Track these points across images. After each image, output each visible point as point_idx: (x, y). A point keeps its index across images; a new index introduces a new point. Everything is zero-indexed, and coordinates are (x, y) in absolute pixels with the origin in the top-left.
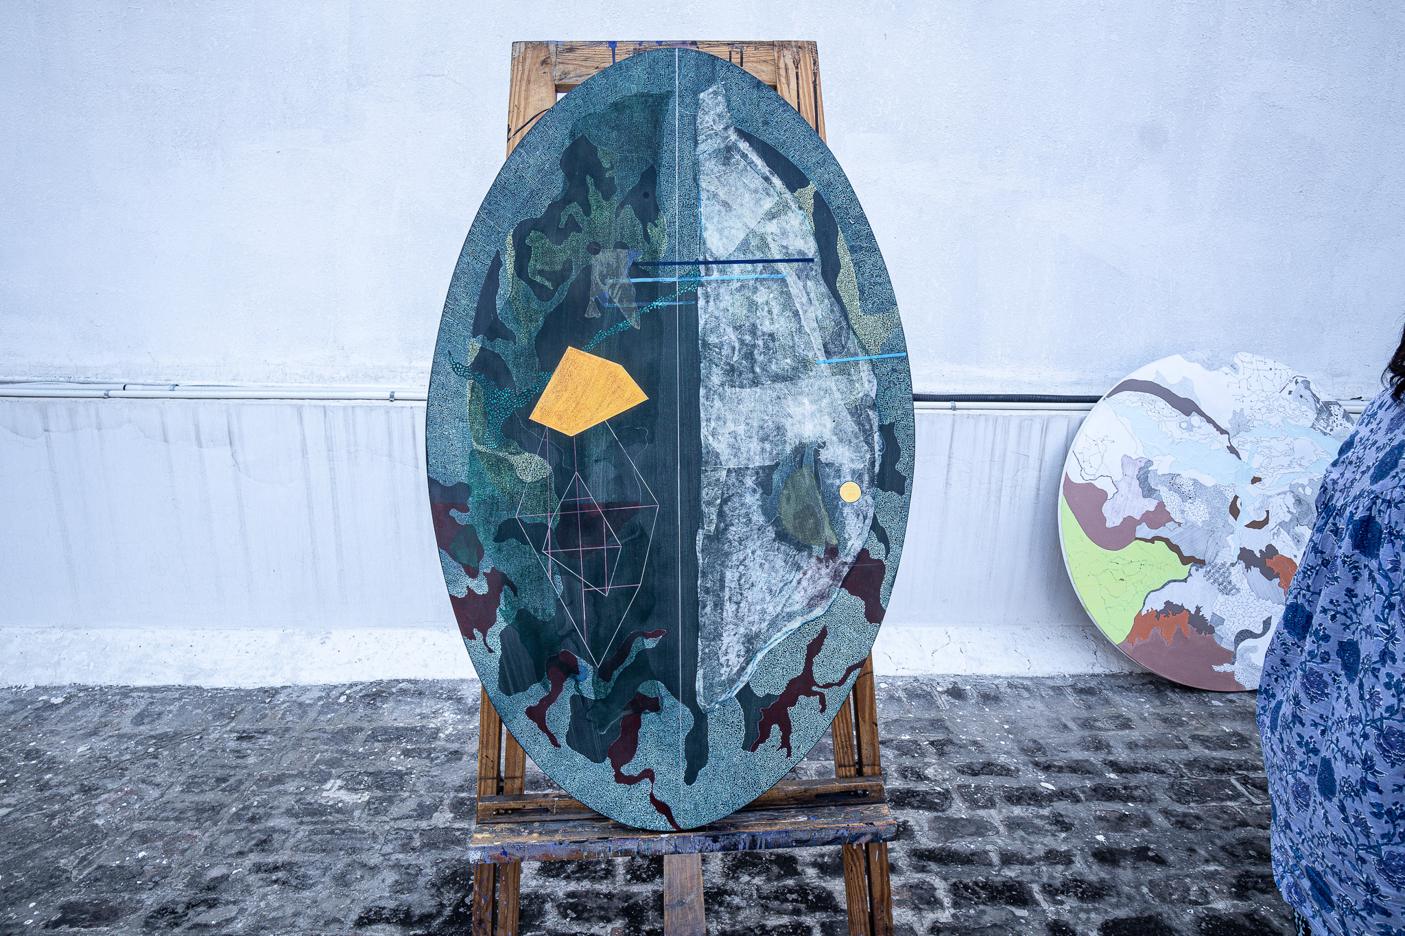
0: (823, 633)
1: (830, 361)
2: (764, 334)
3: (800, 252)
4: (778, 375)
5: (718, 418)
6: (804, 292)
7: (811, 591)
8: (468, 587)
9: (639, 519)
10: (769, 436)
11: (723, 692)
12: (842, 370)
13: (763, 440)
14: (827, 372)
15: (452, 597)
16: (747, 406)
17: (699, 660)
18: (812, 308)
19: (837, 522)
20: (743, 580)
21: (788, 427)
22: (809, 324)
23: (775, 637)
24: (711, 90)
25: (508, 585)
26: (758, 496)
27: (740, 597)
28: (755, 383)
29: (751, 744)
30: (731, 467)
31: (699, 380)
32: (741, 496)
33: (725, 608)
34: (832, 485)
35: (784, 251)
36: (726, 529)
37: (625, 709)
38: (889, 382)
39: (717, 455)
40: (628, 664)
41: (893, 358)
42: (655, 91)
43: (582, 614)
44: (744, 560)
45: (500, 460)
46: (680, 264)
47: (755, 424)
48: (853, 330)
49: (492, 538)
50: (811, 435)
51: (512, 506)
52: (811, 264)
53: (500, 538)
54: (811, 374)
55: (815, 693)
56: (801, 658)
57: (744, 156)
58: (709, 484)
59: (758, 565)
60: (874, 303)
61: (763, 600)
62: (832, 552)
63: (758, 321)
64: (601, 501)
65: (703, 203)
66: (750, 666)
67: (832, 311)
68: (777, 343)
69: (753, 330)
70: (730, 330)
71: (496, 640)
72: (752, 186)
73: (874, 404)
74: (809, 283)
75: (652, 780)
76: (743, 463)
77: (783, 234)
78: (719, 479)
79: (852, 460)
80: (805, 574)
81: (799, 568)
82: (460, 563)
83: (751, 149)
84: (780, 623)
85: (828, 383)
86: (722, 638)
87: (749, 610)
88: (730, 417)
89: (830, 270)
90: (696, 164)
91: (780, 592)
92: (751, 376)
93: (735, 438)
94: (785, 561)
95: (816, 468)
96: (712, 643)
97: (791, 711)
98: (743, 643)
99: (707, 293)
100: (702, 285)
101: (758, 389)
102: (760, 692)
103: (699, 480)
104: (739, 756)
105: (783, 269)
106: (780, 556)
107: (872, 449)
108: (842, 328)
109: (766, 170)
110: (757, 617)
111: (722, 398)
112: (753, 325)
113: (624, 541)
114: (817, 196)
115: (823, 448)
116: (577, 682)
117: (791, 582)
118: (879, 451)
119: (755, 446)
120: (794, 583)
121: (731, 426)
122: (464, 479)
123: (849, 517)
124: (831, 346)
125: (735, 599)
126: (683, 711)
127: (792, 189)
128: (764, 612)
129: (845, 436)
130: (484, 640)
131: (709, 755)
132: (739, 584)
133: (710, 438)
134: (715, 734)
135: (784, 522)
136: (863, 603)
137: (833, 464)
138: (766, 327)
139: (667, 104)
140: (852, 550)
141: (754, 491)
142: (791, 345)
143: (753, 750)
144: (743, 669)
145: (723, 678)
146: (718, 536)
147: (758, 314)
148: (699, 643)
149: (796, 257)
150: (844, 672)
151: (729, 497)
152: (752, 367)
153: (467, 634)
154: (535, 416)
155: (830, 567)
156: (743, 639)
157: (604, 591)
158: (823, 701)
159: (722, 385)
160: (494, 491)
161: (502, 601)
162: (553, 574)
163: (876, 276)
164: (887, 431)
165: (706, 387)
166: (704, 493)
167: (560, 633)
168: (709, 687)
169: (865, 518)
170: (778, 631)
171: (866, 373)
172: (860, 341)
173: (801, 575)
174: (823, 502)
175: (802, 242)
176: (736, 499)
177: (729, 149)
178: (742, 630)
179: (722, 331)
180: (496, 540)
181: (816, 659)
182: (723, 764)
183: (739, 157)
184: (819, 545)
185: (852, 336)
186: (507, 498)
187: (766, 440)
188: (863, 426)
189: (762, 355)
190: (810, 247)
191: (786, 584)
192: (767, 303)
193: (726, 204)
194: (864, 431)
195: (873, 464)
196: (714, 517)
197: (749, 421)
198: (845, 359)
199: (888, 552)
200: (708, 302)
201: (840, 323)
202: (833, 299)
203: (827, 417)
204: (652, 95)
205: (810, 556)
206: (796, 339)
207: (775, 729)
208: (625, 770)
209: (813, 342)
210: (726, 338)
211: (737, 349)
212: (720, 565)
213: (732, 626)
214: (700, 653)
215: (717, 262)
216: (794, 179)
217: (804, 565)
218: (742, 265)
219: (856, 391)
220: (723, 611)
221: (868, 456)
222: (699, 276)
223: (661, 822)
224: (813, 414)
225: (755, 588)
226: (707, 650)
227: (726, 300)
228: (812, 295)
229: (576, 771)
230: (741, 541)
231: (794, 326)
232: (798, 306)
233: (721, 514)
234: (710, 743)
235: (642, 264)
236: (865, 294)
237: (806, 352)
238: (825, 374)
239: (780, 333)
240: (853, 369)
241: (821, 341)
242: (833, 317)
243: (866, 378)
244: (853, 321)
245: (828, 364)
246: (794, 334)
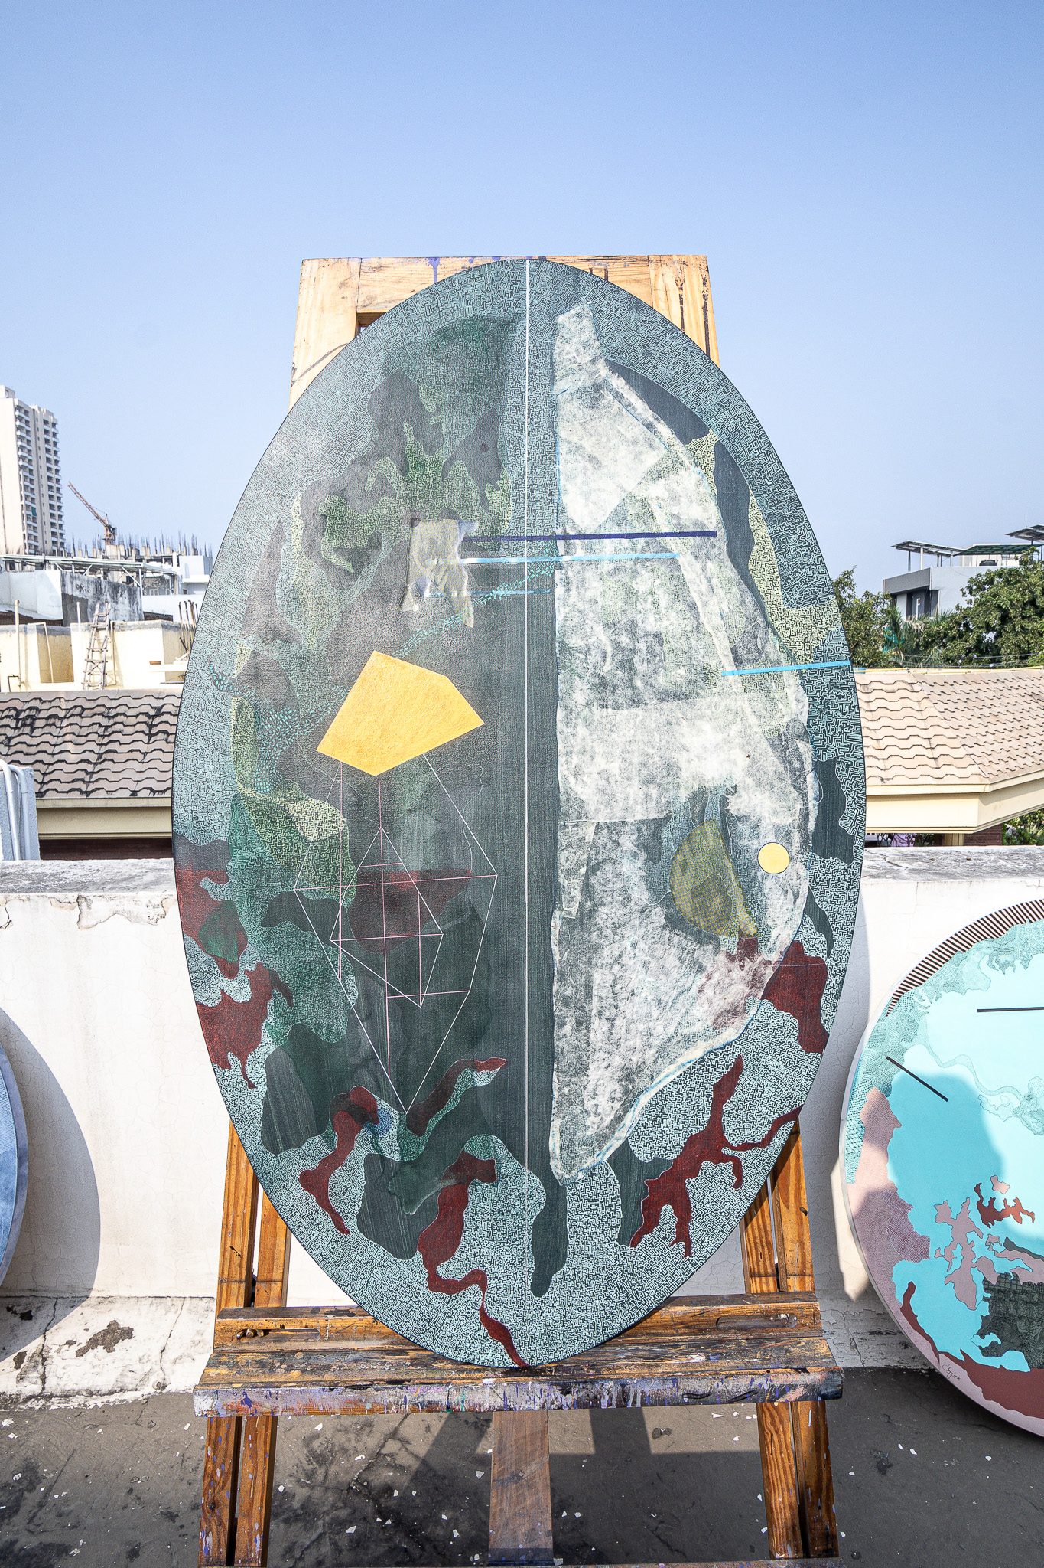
0: (738, 1068)
1: (741, 671)
2: (647, 635)
3: (697, 523)
4: (667, 691)
5: (583, 752)
6: (703, 577)
7: (720, 1004)
8: (223, 990)
9: (469, 895)
10: (655, 777)
11: (591, 1153)
12: (758, 685)
13: (648, 782)
14: (738, 687)
15: (200, 1006)
16: (624, 735)
17: (554, 1104)
18: (715, 599)
19: (755, 904)
20: (618, 987)
21: (683, 764)
22: (710, 620)
23: (666, 1071)
24: (573, 312)
25: (280, 989)
26: (640, 863)
27: (614, 1011)
28: (636, 702)
29: (631, 1236)
30: (602, 820)
31: (556, 699)
32: (615, 863)
33: (593, 1026)
34: (747, 848)
35: (674, 521)
36: (593, 911)
37: (445, 1177)
38: (826, 702)
39: (581, 804)
40: (450, 1109)
41: (831, 668)
42: (498, 314)
43: (384, 1033)
44: (620, 956)
45: (274, 809)
46: (530, 538)
47: (636, 760)
48: (773, 628)
49: (258, 919)
50: (717, 777)
51: (288, 876)
52: (712, 539)
53: (270, 919)
54: (714, 689)
55: (726, 1158)
56: (704, 1103)
57: (618, 396)
58: (570, 845)
59: (640, 964)
60: (802, 592)
61: (649, 1015)
62: (749, 946)
63: (639, 616)
64: (414, 869)
65: (562, 458)
66: (629, 1115)
67: (743, 603)
68: (666, 647)
69: (632, 630)
70: (599, 629)
71: (259, 1070)
72: (629, 436)
73: (806, 732)
74: (710, 565)
75: (484, 1287)
76: (619, 815)
77: (672, 499)
78: (582, 839)
79: (776, 813)
80: (709, 978)
81: (700, 969)
82: (213, 956)
83: (627, 387)
84: (674, 1050)
85: (739, 703)
86: (588, 1072)
87: (628, 1031)
88: (599, 749)
89: (740, 548)
90: (553, 406)
91: (674, 1004)
92: (629, 692)
93: (607, 780)
94: (679, 959)
95: (723, 822)
96: (574, 1079)
97: (692, 1185)
98: (620, 1081)
99: (567, 578)
100: (561, 568)
101: (639, 711)
102: (643, 1155)
103: (556, 841)
104: (611, 1252)
105: (673, 546)
106: (673, 950)
107: (804, 797)
108: (757, 626)
109: (649, 415)
110: (638, 1041)
111: (588, 723)
112: (633, 622)
113: (446, 927)
114: (719, 448)
115: (733, 794)
116: (375, 1134)
117: (689, 989)
118: (815, 799)
119: (635, 790)
120: (694, 991)
121: (601, 763)
122: (222, 835)
123: (772, 895)
124: (742, 651)
125: (606, 1014)
126: (530, 1181)
127: (685, 440)
128: (649, 1033)
129: (764, 777)
130: (243, 1070)
131: (569, 1250)
132: (613, 992)
133: (572, 779)
134: (577, 1220)
135: (678, 902)
136: (796, 1022)
137: (747, 818)
138: (650, 624)
139: (514, 330)
140: (778, 943)
141: (635, 855)
142: (686, 649)
143: (634, 1244)
144: (619, 1119)
145: (588, 1133)
146: (583, 920)
147: (639, 607)
148: (555, 1078)
149: (692, 529)
150: (769, 1127)
151: (599, 864)
152: (631, 680)
153: (219, 1060)
154: (325, 747)
155: (746, 968)
156: (619, 1074)
157: (417, 1000)
158: (738, 1170)
159: (589, 704)
160: (263, 853)
161: (270, 1012)
162: (345, 974)
163: (805, 556)
164: (826, 772)
165: (566, 708)
166: (562, 857)
167: (352, 1061)
168: (568, 1146)
169: (796, 896)
170: (671, 1063)
171: (793, 689)
172: (783, 645)
173: (704, 980)
174: (735, 872)
175: (700, 509)
176: (608, 867)
177: (597, 388)
178: (617, 1061)
179: (588, 630)
180: (263, 924)
181: (727, 1106)
182: (588, 1265)
183: (612, 397)
184: (730, 935)
185: (771, 637)
186: (282, 862)
187: (652, 782)
188: (791, 763)
189: (645, 664)
190: (710, 516)
191: (682, 993)
192: (652, 592)
193: (593, 459)
194: (793, 771)
195: (805, 817)
196: (577, 893)
197: (627, 756)
198: (763, 670)
199: (830, 947)
200: (568, 590)
201: (754, 619)
202: (744, 586)
203: (738, 750)
204: (494, 319)
205: (717, 951)
206: (693, 641)
207: (667, 1211)
208: (444, 1270)
209: (717, 645)
210: (594, 639)
211: (609, 655)
212: (585, 963)
213: (602, 1055)
214: (555, 1094)
215: (579, 537)
216: (689, 426)
217: (707, 964)
218: (616, 540)
219: (779, 715)
220: (589, 1031)
221: (799, 806)
222: (557, 555)
223: (496, 1354)
224: (717, 747)
225: (636, 999)
226: (566, 1090)
227: (594, 588)
228: (714, 581)
229: (371, 1270)
230: (615, 928)
231: (689, 623)
232: (695, 596)
233: (587, 889)
234: (570, 1232)
235: (477, 539)
236: (789, 581)
237: (706, 660)
238: (734, 690)
239: (670, 634)
240: (773, 684)
241: (728, 644)
242: (744, 612)
243: (794, 696)
244: (773, 617)
245: (737, 677)
246: (690, 634)
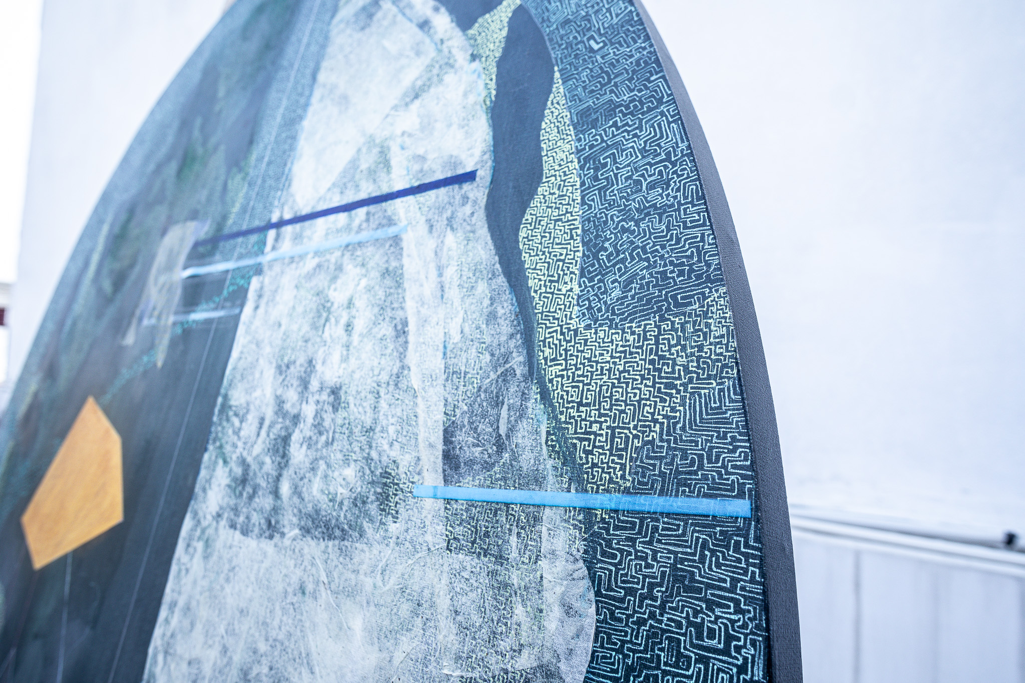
1: (452, 491)
2: (322, 388)
3: (450, 161)
6: (434, 266)
12: (482, 535)
14: (435, 534)
18: (443, 311)
22: (423, 360)
28: (271, 526)
35: (417, 167)
38: (652, 635)
41: (685, 517)
46: (246, 233)
48: (543, 382)
52: (466, 187)
54: (391, 528)
60: (629, 282)
63: (322, 351)
65: (311, 110)
67: (492, 317)
68: (341, 416)
69: (306, 377)
72: (395, 49)
74: (451, 239)
77: (424, 130)
85: (430, 576)
89: (511, 196)
99: (262, 288)
100: (261, 272)
101: (270, 548)
105: (402, 213)
112: (311, 361)
114: (517, 18)
124: (465, 438)
127: (468, 23)
138: (332, 367)
142: (368, 423)
147: (328, 332)
149: (439, 176)
159: (218, 516)
163: (652, 186)
165: (195, 515)
171: (562, 565)
172: (557, 431)
175: (460, 134)
179: (256, 376)
185: (535, 407)
190: (476, 143)
192: (350, 304)
193: (343, 99)
198: (499, 494)
200: (256, 308)
201: (506, 358)
202: (501, 280)
206: (384, 406)
209: (422, 418)
210: (258, 393)
211: (267, 424)
215: (295, 220)
218: (332, 218)
219: (514, 639)
222: (262, 253)
228: (451, 272)
231: (388, 366)
232: (411, 308)
236: (603, 255)
237: (394, 453)
238: (429, 538)
239: (353, 390)
240: (513, 539)
241: (441, 417)
242: (488, 339)
243: (559, 590)
244: (547, 351)
245: (441, 504)
246: (382, 392)
